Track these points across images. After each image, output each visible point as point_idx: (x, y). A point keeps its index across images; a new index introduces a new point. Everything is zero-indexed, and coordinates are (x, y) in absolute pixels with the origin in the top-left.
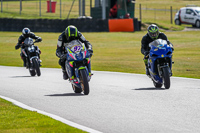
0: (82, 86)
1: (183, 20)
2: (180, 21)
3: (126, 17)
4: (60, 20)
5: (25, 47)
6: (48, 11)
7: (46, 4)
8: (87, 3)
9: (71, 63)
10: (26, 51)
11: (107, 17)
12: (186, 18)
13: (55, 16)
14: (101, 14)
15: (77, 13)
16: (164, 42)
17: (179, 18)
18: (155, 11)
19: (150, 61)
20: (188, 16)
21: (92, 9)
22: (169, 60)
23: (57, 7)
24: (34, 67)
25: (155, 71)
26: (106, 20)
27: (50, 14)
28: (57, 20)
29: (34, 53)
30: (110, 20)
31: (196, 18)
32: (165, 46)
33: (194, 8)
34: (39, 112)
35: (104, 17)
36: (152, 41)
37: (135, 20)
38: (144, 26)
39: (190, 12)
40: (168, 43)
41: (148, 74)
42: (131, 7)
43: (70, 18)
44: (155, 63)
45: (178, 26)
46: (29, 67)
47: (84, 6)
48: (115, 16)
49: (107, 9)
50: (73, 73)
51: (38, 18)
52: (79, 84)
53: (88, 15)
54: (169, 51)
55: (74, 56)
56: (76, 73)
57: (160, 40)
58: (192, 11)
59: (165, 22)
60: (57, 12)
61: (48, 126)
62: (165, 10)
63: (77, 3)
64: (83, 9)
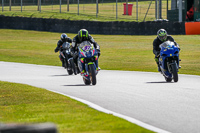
5: (63, 50)
10: (64, 53)
11: (184, 20)
15: (154, 16)
16: (172, 44)
19: (161, 60)
25: (165, 67)
26: (183, 23)
30: (186, 23)
32: (173, 47)
34: (115, 114)
35: (180, 20)
36: (161, 42)
40: (176, 44)
41: (160, 70)
44: (165, 61)
46: (67, 67)
47: (160, 8)
52: (88, 77)
53: (164, 17)
54: (176, 51)
57: (168, 42)
61: (124, 128)
64: (160, 12)
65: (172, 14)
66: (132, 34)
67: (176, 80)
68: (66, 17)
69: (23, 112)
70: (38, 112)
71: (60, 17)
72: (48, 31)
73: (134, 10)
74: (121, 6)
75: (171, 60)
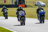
0: (23, 23)
1: (37, 5)
2: (36, 5)
3: (23, 4)
4: (7, 5)
5: (4, 11)
7: (4, 1)
8: (14, 1)
9: (20, 17)
10: (4, 12)
11: (18, 4)
12: (37, 4)
13: (6, 4)
14: (17, 3)
15: (11, 3)
17: (36, 4)
18: (30, 3)
20: (38, 4)
21: (15, 2)
22: (44, 15)
23: (6, 2)
24: (6, 17)
25: (40, 18)
26: (18, 5)
27: (5, 3)
28: (6, 5)
29: (6, 13)
30: (19, 5)
31: (40, 4)
32: (43, 12)
33: (39, 2)
37: (25, 5)
38: (27, 6)
39: (38, 3)
40: (44, 11)
41: (38, 19)
42: (24, 2)
43: (10, 4)
44: (40, 16)
45: (35, 6)
46: (5, 17)
47: (13, 1)
48: (20, 4)
49: (18, 2)
51: (2, 4)
53: (14, 4)
54: (44, 13)
55: (21, 15)
56: (22, 19)
58: (39, 3)
59: (32, 5)
60: (6, 3)
62: (32, 2)
63: (11, 1)
64: (13, 2)
65: (16, 3)
75: (42, 16)
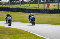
6: (47, 7)
50: (8, 22)
66: (49, 13)
67: (35, 25)
68: (29, 8)
69: (15, 37)
70: (20, 37)
71: (27, 8)
72: (23, 12)
73: (50, 6)
74: (46, 5)
